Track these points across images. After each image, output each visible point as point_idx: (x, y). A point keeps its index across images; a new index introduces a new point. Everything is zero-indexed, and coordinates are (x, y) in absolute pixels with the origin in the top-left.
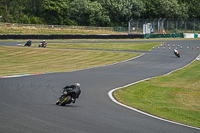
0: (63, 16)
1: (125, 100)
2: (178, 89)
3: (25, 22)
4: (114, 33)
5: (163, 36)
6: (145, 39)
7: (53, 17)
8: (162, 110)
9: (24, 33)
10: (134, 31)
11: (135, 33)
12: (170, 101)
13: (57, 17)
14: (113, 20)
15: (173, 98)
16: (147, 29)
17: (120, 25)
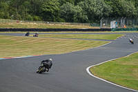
0: (55, 16)
1: (98, 74)
2: (134, 67)
3: (29, 20)
4: (90, 28)
5: (124, 30)
6: (112, 32)
7: (48, 16)
8: (123, 81)
9: (28, 27)
10: (104, 26)
11: (105, 27)
12: (129, 75)
13: (51, 16)
14: (90, 18)
15: (131, 72)
16: (113, 25)
17: (95, 22)
